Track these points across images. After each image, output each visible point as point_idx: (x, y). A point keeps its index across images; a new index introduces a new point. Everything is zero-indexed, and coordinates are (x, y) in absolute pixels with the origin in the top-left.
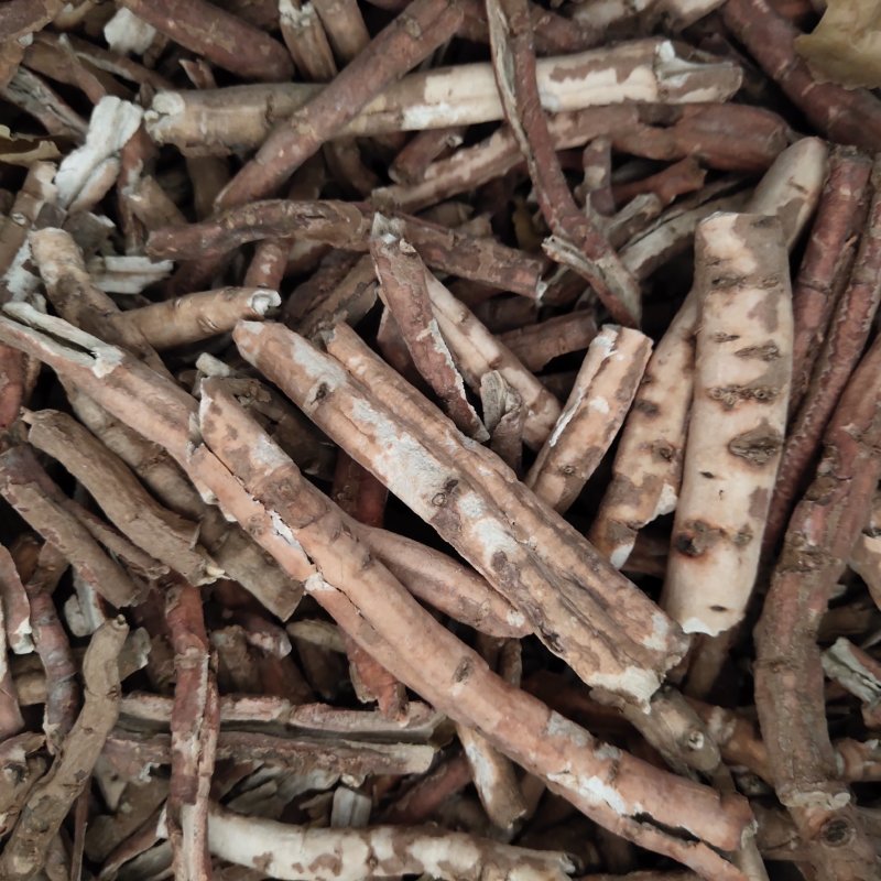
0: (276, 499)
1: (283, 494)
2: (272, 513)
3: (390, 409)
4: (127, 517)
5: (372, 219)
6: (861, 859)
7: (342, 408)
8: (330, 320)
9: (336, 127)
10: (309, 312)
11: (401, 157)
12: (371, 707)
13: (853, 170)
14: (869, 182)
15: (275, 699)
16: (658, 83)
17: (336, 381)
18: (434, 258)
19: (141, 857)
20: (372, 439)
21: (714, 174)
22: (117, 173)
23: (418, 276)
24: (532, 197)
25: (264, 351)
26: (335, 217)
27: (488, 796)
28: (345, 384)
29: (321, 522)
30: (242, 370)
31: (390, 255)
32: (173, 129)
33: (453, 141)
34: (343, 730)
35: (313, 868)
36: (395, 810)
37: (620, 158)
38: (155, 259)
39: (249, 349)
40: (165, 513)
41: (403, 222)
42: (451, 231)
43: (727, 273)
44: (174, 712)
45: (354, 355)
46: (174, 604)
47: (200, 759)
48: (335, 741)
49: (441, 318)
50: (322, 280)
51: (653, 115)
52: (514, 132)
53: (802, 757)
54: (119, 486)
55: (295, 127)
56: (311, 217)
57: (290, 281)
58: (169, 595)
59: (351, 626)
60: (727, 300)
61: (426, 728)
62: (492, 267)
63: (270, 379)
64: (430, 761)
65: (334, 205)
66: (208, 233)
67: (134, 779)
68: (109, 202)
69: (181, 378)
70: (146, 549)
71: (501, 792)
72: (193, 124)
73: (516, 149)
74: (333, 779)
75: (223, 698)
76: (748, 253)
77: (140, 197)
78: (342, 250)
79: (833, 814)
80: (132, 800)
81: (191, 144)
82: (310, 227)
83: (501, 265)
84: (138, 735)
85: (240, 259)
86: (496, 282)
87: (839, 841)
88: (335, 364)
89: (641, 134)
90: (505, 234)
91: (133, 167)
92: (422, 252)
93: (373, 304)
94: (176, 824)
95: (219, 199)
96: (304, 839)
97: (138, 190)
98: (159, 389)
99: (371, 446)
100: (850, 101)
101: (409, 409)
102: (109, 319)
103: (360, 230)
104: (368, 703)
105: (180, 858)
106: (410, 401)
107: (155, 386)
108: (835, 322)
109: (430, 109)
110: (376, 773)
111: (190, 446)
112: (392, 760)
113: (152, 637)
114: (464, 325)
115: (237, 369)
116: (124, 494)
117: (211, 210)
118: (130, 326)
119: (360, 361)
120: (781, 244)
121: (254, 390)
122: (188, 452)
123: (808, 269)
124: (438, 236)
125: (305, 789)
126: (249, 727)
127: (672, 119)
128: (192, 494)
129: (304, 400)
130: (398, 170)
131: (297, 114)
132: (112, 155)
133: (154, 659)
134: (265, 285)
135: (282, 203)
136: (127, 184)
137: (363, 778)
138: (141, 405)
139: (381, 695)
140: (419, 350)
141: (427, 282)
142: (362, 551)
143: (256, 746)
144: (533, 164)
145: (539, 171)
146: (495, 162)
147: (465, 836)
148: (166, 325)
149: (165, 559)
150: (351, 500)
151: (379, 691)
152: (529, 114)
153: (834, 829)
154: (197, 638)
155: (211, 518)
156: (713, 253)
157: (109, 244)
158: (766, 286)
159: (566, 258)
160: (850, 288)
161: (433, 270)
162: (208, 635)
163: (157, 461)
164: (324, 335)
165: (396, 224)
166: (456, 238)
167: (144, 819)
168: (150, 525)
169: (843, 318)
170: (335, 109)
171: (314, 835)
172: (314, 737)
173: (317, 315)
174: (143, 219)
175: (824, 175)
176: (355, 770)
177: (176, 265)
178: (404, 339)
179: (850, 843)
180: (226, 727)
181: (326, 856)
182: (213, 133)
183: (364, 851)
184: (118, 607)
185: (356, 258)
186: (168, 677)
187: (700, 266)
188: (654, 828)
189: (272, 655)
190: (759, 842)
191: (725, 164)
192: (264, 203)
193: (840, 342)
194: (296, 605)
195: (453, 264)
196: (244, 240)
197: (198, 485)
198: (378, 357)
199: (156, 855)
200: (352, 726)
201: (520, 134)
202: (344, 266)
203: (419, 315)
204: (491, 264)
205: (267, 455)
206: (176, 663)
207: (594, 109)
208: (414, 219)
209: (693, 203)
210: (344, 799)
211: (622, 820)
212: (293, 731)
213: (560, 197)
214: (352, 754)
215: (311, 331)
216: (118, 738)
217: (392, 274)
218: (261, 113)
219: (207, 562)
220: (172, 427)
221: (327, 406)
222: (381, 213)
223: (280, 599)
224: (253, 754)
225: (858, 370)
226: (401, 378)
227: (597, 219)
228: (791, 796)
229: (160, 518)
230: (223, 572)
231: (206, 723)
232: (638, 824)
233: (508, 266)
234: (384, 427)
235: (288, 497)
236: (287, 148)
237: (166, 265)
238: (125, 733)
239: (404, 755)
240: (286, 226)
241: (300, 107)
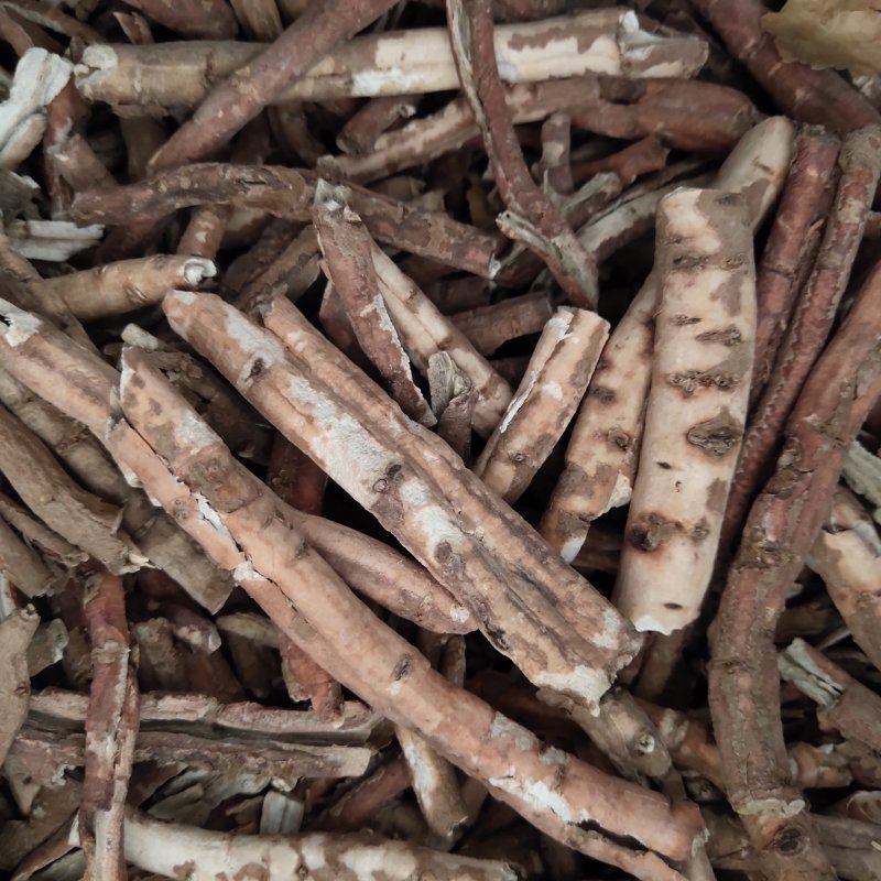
0: (202, 481)
1: (211, 475)
2: (197, 495)
3: (330, 389)
4: (42, 499)
5: (315, 186)
6: (816, 869)
7: (279, 386)
8: (269, 293)
9: (280, 89)
10: (247, 284)
11: (349, 125)
12: (304, 706)
13: (821, 150)
14: (837, 164)
15: (200, 697)
16: (621, 55)
17: (272, 356)
18: (381, 231)
19: (55, 865)
20: (310, 419)
21: (677, 155)
22: (42, 131)
23: (363, 246)
24: (487, 175)
25: (196, 322)
26: (277, 184)
27: (427, 802)
28: (282, 360)
29: (251, 507)
30: (173, 343)
31: (333, 223)
32: (104, 85)
33: (406, 111)
34: (273, 731)
35: (238, 878)
36: (329, 815)
37: (580, 137)
38: (82, 224)
39: (180, 321)
40: (85, 495)
41: (349, 189)
42: (400, 204)
43: (689, 252)
44: (90, 711)
45: (295, 331)
46: (93, 594)
47: (116, 761)
48: (264, 742)
49: (388, 294)
50: (263, 251)
51: (615, 91)
52: (469, 102)
53: (756, 763)
54: (34, 466)
55: (236, 86)
56: (251, 183)
57: (228, 253)
58: (88, 584)
59: (283, 619)
60: (688, 281)
61: (363, 729)
62: (443, 242)
63: (203, 355)
64: (366, 765)
65: (277, 171)
66: (139, 196)
67: (46, 782)
68: (34, 161)
69: (106, 351)
70: (62, 533)
71: (441, 797)
72: (126, 80)
73: (472, 122)
74: (263, 783)
75: (145, 696)
76: (711, 231)
77: (67, 157)
78: (284, 220)
79: (787, 822)
80: (45, 804)
81: (124, 102)
82: (250, 194)
83: (452, 241)
84: (50, 735)
85: (175, 227)
86: (447, 259)
87: (792, 851)
88: (273, 339)
89: (602, 111)
90: (458, 210)
91: (62, 127)
92: (368, 222)
93: (315, 278)
94: (89, 831)
95: (153, 161)
96: (230, 847)
97: (65, 149)
98: (79, 361)
99: (309, 427)
100: (817, 83)
101: (351, 390)
102: (28, 285)
103: (303, 198)
104: (301, 702)
105: (92, 868)
106: (353, 381)
107: (75, 357)
108: (799, 309)
109: (381, 75)
110: (309, 776)
111: (110, 421)
112: (325, 763)
113: (69, 629)
114: (411, 302)
115: (167, 342)
116: (40, 474)
117: (144, 173)
118: (52, 294)
119: (299, 336)
120: (747, 224)
121: (184, 365)
122: (108, 429)
123: (772, 252)
124: (386, 208)
125: (233, 793)
126: (173, 727)
127: (634, 96)
128: (116, 476)
129: (238, 376)
130: (346, 139)
131: (238, 72)
132: (38, 111)
133: (72, 652)
134: (199, 253)
135: (220, 167)
136: (53, 143)
137: (295, 781)
138: (59, 377)
139: (314, 694)
140: (363, 326)
141: (373, 254)
142: (296, 539)
143: (178, 748)
144: (489, 135)
145: (494, 143)
146: (449, 134)
147: (402, 844)
148: (92, 294)
149: (84, 545)
150: (286, 485)
151: (313, 688)
152: (485, 82)
153: (788, 838)
154: (116, 631)
155: (137, 502)
156: (675, 231)
157: (33, 208)
158: (730, 267)
159: (520, 235)
160: (815, 274)
161: (382, 245)
162: (129, 628)
163: (78, 439)
164: (262, 308)
165: (341, 191)
166: (405, 211)
167: (59, 824)
168: (68, 509)
169: (807, 305)
170: (278, 69)
171: (240, 843)
172: (242, 738)
173: (256, 287)
174: (70, 181)
175: (791, 155)
176: (284, 774)
177: (105, 232)
178: (348, 314)
179: (804, 852)
180: (146, 726)
181: (252, 865)
182: (148, 91)
183: (293, 859)
184: (31, 596)
185: (298, 229)
186: (86, 672)
187: (661, 244)
188: (601, 836)
189: (200, 651)
190: (710, 850)
191: (689, 143)
192: (200, 166)
193: (803, 331)
194: (226, 597)
195: (402, 238)
196: (178, 205)
197: (122, 466)
198: (319, 334)
199: (70, 863)
200: (284, 726)
201: (475, 103)
202: (286, 237)
203: (363, 289)
204: (441, 239)
205: (193, 433)
206: (93, 657)
207: (554, 80)
208: (361, 188)
209: (653, 184)
210: (275, 804)
211: (567, 828)
212: (220, 732)
213: (516, 171)
214: (282, 756)
215: (248, 304)
216: (28, 738)
217: (335, 244)
218: (200, 72)
219: (130, 549)
220: (93, 402)
221: (262, 383)
222: (326, 179)
223: (210, 590)
224: (176, 755)
225: (823, 358)
226: (343, 356)
227: (555, 197)
228: (745, 804)
229: (79, 501)
230: (147, 560)
231: (124, 722)
232: (584, 832)
233: (460, 242)
234: (324, 407)
235: (216, 479)
236: (227, 109)
237: (94, 231)
238: (35, 732)
239: (339, 758)
240: (224, 192)
241: (241, 66)
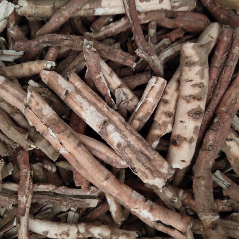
0: (50, 125)
1: (53, 123)
2: (49, 129)
3: (87, 99)
4: (6, 129)
5: (84, 41)
6: (222, 235)
7: (73, 98)
8: (71, 71)
9: (74, 13)
10: (64, 69)
11: (94, 24)
12: (79, 188)
13: (228, 32)
14: (232, 36)
15: (50, 185)
16: (171, 4)
17: (71, 89)
18: (103, 54)
19: (10, 230)
20: (81, 107)
21: (187, 33)
22: (6, 24)
23: (97, 58)
24: (133, 38)
25: (49, 79)
26: (73, 40)
27: (114, 215)
28: (74, 90)
29: (64, 132)
30: (43, 85)
31: (88, 51)
32: (24, 11)
33: (110, 20)
34: (71, 194)
35: (61, 235)
36: (86, 218)
37: (159, 28)
38: (17, 51)
39: (45, 79)
40: (18, 128)
41: (93, 42)
42: (108, 46)
43: (190, 61)
44: (19, 189)
45: (77, 82)
46: (20, 156)
47: (26, 203)
48: (68, 197)
49: (104, 72)
50: (68, 59)
51: (169, 15)
52: (128, 17)
53: (206, 205)
54: (4, 120)
55: (61, 12)
56: (65, 40)
57: (59, 60)
58: (19, 153)
59: (74, 164)
60: (189, 69)
61: (96, 194)
62: (120, 58)
63: (51, 89)
64: (97, 204)
65: (73, 36)
66: (34, 43)
67: (7, 208)
68: (4, 33)
69: (24, 87)
70: (11, 139)
71: (117, 213)
72: (30, 10)
73: (128, 23)
74: (68, 208)
75: (35, 184)
76: (197, 55)
77: (13, 32)
78: (75, 50)
79: (214, 222)
80: (7, 213)
81: (29, 16)
82: (65, 43)
83: (123, 57)
84: (8, 195)
85: (44, 52)
86: (121, 62)
87: (215, 230)
88: (71, 84)
89: (166, 20)
90: (124, 48)
91: (12, 23)
92: (99, 51)
93: (84, 67)
94: (19, 222)
95: (38, 33)
96: (58, 226)
97: (13, 29)
98: (16, 90)
99: (81, 109)
100: (227, 13)
101: (93, 99)
102: (2, 68)
103: (80, 44)
104: (78, 187)
105: (20, 232)
106: (94, 96)
107: (15, 89)
108: (221, 78)
109: (103, 9)
110: (81, 207)
111: (24, 107)
112: (85, 203)
113: (14, 165)
114: (111, 74)
115: (41, 85)
116: (5, 122)
117: (35, 36)
118: (8, 71)
119: (79, 84)
120: (206, 53)
121: (46, 92)
122: (24, 110)
123: (213, 61)
124: (104, 47)
125: (60, 211)
126: (43, 193)
127: (175, 16)
128: (27, 123)
129: (61, 95)
130: (93, 28)
131: (62, 8)
132: (5, 18)
133: (14, 172)
134: (51, 60)
135: (56, 35)
136: (10, 28)
137: (77, 208)
138: (10, 95)
139: (82, 185)
140: (97, 81)
141: (100, 61)
142: (77, 141)
143: (44, 199)
144: (133, 27)
145: (135, 29)
146: (122, 26)
147: (106, 226)
148: (20, 71)
149: (17, 142)
150: (75, 126)
151: (82, 183)
152: (133, 11)
153: (214, 226)
154: (27, 166)
155: (33, 130)
156: (186, 55)
157: (4, 46)
158: (201, 65)
159: (142, 56)
160: (225, 68)
161: (103, 58)
162: (30, 165)
163: (16, 112)
164: (68, 76)
165: (91, 42)
166: (109, 48)
167: (11, 219)
168: (13, 132)
169: (223, 76)
170: (74, 7)
171: (61, 225)
172: (62, 196)
173: (67, 70)
174: (14, 39)
175: (219, 34)
176: (74, 206)
177: (24, 53)
178: (93, 78)
179: (219, 230)
180: (35, 193)
181: (65, 231)
182: (36, 13)
183: (76, 230)
184: (3, 156)
185: (79, 53)
186: (18, 177)
187: (182, 59)
188: (162, 225)
189: (51, 172)
190: (192, 229)
191: (190, 30)
192: (51, 35)
193: (222, 84)
194: (58, 157)
195: (108, 56)
196: (45, 46)
197: (28, 120)
198: (84, 83)
199: (14, 230)
200: (74, 193)
201: (130, 18)
202: (75, 55)
203: (97, 70)
204: (119, 57)
205: (48, 111)
206: (20, 174)
207: (152, 11)
208: (97, 42)
209: (180, 42)
210: (71, 214)
211: (153, 222)
212: (56, 194)
213: (141, 37)
214: (73, 202)
215: (64, 74)
216: (2, 196)
217: (89, 57)
218: (51, 8)
219: (30, 143)
220: (20, 102)
221: (68, 97)
222: (87, 39)
223: (53, 155)
224: (43, 201)
225: (227, 92)
226: (91, 89)
227: (152, 45)
228: (202, 217)
229: (16, 130)
230: (35, 146)
231: (28, 192)
232: (157, 224)
233: (125, 57)
234: (85, 104)
235: (54, 124)
236: (59, 18)
237: (21, 53)
238: (4, 194)
239: (89, 202)
240: (58, 42)
241: (63, 6)
